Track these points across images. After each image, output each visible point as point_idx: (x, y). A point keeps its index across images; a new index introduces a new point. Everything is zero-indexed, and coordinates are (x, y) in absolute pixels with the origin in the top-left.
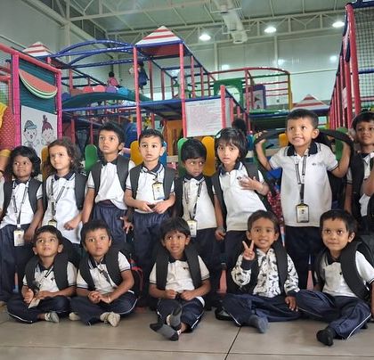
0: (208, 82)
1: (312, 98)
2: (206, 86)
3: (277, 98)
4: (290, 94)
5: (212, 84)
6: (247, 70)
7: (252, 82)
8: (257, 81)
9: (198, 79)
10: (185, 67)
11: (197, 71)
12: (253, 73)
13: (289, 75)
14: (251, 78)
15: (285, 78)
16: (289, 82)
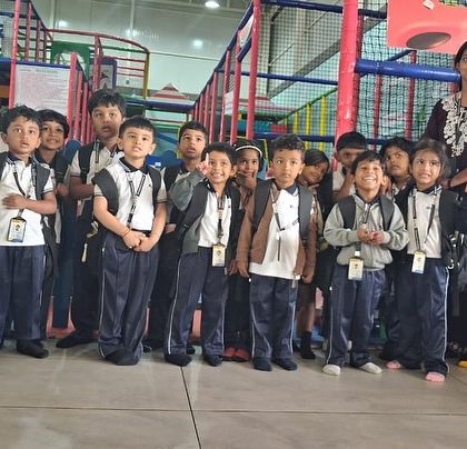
0: (44, 41)
1: (174, 89)
2: (41, 45)
3: (128, 78)
4: (145, 77)
5: (49, 44)
6: (98, 36)
7: (101, 52)
8: (107, 53)
9: (33, 34)
10: (21, 16)
11: (33, 23)
12: (104, 42)
13: (148, 53)
14: (101, 47)
15: (143, 57)
16: (147, 62)
